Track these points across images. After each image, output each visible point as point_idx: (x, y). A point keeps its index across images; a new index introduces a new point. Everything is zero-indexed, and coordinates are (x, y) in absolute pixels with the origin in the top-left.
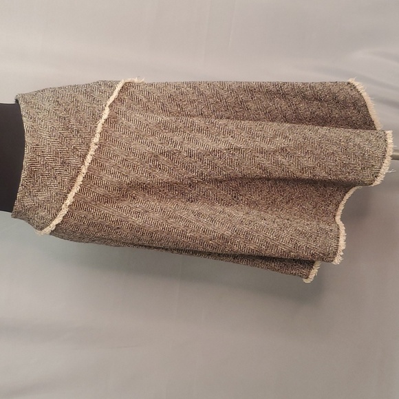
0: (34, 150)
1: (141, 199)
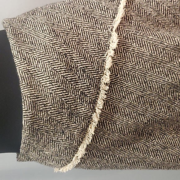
0: (34, 105)
1: (157, 133)
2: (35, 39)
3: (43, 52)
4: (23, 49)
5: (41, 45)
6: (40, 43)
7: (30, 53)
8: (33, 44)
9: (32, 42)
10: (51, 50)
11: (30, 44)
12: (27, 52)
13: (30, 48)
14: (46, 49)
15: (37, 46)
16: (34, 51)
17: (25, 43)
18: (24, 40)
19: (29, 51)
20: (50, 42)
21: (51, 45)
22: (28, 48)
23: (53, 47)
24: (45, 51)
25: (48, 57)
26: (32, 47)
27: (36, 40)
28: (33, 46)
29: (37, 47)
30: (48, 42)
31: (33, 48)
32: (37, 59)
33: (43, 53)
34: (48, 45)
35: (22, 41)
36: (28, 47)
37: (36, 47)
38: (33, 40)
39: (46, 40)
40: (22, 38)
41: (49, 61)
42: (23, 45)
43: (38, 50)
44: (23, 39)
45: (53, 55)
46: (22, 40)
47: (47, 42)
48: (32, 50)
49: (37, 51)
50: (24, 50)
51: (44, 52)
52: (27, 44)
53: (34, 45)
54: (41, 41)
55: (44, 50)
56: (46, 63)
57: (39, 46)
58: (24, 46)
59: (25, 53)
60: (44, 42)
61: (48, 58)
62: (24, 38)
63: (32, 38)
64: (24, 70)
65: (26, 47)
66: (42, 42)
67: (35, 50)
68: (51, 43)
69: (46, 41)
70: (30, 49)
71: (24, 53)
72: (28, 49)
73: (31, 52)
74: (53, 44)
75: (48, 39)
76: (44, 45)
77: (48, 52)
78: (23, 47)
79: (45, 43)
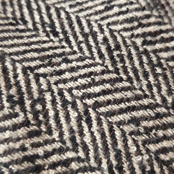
2: (63, 15)
3: (103, 72)
4: (12, 50)
5: (90, 39)
6: (87, 30)
7: (42, 71)
8: (56, 34)
9: (52, 25)
10: (141, 63)
11: (45, 31)
12: (32, 69)
13: (44, 50)
14: (118, 59)
15: (73, 43)
16: (64, 66)
17: (22, 27)
18: (18, 14)
19: (38, 62)
20: (132, 29)
21: (139, 41)
22: (32, 50)
23: (146, 52)
24: (111, 68)
25: (129, 94)
26: (50, 44)
27: (69, 18)
28: (57, 44)
29: (76, 48)
30: (125, 30)
31: (58, 51)
32: (78, 102)
33: (106, 77)
34: (125, 42)
35: (8, 18)
36: (33, 47)
37: (71, 47)
38: (54, 16)
39: (115, 19)
40: (9, 9)
41: (136, 114)
42: (11, 34)
43: (82, 59)
44: (13, 13)
45: (149, 86)
46: (10, 15)
47: (119, 27)
48: (54, 60)
49: (74, 64)
50: (16, 58)
51: (109, 72)
52: (29, 30)
53: (61, 36)
54: (89, 25)
55: (108, 62)
56: (119, 124)
57: (83, 45)
58: (16, 41)
59: (19, 71)
60: (105, 28)
61: (128, 100)
62: (16, 7)
63: (53, 11)
64: (12, 162)
65: (26, 44)
66: (96, 29)
67: (67, 61)
68: (136, 32)
69: (115, 23)
70: (43, 54)
71: (15, 69)
72: (36, 55)
73: (48, 70)
74: (149, 38)
75: (121, 18)
76: (105, 40)
77: (126, 72)
78: (10, 42)
79: (111, 31)
